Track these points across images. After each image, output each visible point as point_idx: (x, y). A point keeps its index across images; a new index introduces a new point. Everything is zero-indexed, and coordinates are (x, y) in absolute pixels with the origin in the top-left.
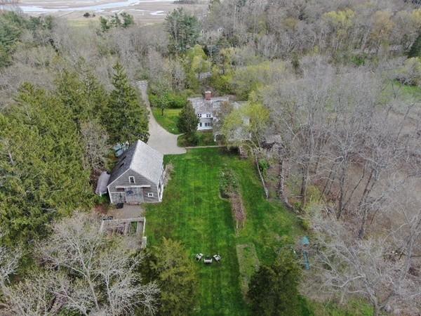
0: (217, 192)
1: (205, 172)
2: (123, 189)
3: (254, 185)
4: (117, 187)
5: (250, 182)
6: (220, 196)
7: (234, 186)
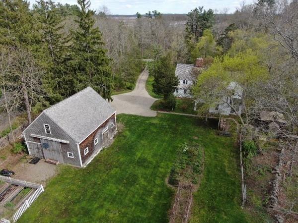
0: (166, 173)
1: (164, 141)
2: (39, 139)
3: (226, 175)
4: (32, 135)
5: (223, 170)
6: (167, 180)
7: (195, 170)
